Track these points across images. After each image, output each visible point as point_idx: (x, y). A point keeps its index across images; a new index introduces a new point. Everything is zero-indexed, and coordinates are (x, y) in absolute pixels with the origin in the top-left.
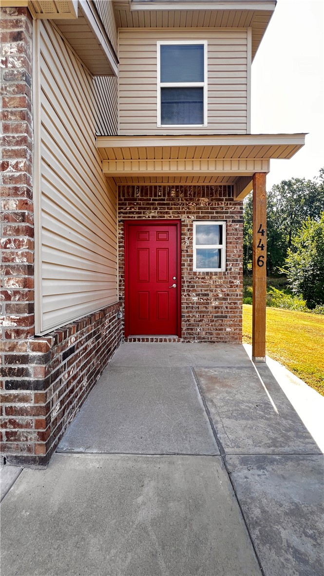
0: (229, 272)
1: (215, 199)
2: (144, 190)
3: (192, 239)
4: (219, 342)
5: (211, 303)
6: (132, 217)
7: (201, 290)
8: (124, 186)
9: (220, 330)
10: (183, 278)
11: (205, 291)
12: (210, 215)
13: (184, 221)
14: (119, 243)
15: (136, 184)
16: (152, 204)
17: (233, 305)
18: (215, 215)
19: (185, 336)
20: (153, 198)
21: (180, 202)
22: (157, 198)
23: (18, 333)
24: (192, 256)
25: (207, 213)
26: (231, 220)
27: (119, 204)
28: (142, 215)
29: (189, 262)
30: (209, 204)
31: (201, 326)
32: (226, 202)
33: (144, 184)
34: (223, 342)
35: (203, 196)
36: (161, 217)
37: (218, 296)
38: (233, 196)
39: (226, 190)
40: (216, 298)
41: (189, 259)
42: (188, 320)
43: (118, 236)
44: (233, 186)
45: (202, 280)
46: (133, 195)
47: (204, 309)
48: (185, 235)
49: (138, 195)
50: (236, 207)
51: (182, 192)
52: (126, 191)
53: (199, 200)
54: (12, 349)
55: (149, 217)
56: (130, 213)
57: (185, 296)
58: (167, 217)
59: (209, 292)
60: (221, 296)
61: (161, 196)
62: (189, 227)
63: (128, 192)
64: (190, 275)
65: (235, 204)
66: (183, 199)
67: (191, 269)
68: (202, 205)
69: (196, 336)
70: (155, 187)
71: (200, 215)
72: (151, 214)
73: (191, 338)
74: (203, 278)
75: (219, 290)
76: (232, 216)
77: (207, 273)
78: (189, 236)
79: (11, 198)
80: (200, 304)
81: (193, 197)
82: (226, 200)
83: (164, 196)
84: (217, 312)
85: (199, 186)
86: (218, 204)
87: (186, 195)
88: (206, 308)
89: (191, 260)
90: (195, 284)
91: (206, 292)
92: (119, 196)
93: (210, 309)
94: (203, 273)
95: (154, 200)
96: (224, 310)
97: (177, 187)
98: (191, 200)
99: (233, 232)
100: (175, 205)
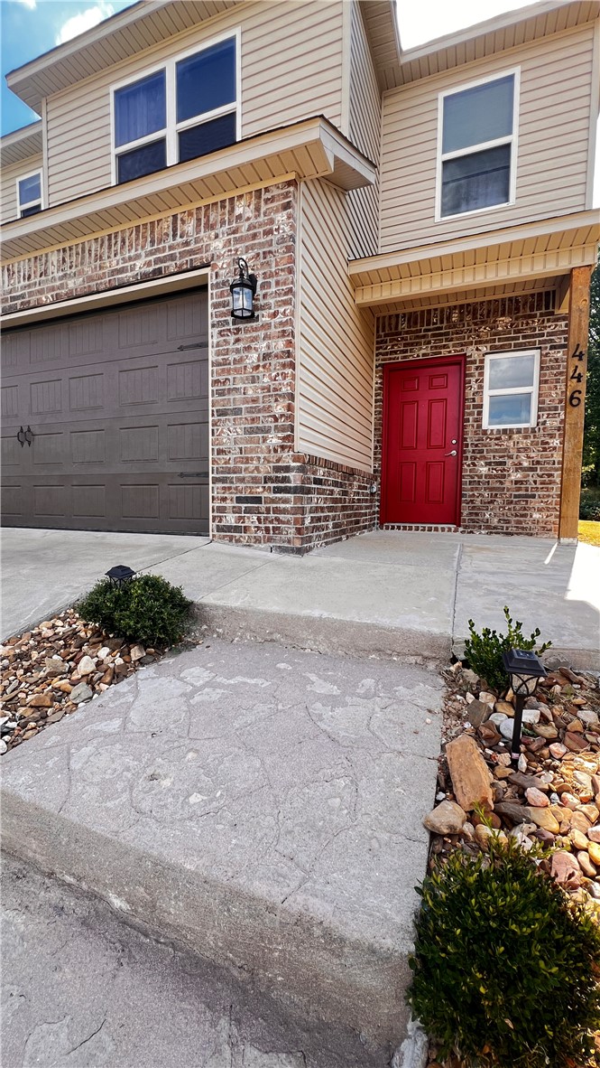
0: (541, 427)
1: (522, 317)
2: (413, 319)
3: (482, 381)
4: (521, 533)
5: (509, 475)
6: (394, 359)
7: (494, 457)
8: (384, 317)
9: (522, 516)
10: (465, 440)
11: (501, 457)
12: (513, 342)
13: (470, 356)
14: (376, 396)
15: (401, 312)
16: (424, 337)
17: (546, 479)
18: (521, 341)
19: (467, 524)
20: (425, 327)
21: (466, 327)
22: (431, 327)
23: (283, 448)
24: (481, 406)
25: (507, 339)
26: (548, 345)
27: (378, 343)
28: (409, 354)
29: (476, 416)
30: (511, 326)
31: (492, 510)
32: (542, 319)
33: (412, 310)
34: (527, 534)
35: (503, 315)
36: (435, 353)
37: (521, 464)
38: (553, 308)
39: (541, 300)
40: (519, 467)
41: (476, 411)
42: (472, 501)
43: (374, 386)
44: (554, 292)
45: (496, 442)
46: (396, 327)
47: (498, 485)
48: (472, 376)
49: (404, 326)
50: (559, 323)
51: (469, 313)
52: (387, 324)
53: (495, 321)
54: (278, 461)
55: (418, 356)
56: (391, 353)
57: (469, 465)
58: (444, 352)
59: (506, 459)
60: (526, 464)
61: (436, 323)
62: (478, 364)
63: (390, 324)
64: (477, 434)
65: (557, 320)
66: (471, 323)
67: (479, 426)
68: (500, 329)
69: (483, 524)
70: (429, 311)
71: (497, 343)
72: (422, 352)
73: (474, 527)
74: (497, 439)
75: (523, 456)
76: (551, 340)
77: (505, 431)
78: (477, 378)
79: (280, 339)
80: (491, 476)
81: (485, 319)
82: (541, 315)
83: (442, 322)
84: (519, 489)
85: (496, 301)
86: (527, 324)
87: (475, 317)
88: (501, 483)
89: (480, 413)
90: (485, 449)
91: (501, 460)
92: (378, 331)
93: (507, 485)
94: (498, 430)
95: (426, 330)
96: (530, 487)
97: (462, 306)
98: (483, 323)
99: (552, 364)
100: (457, 333)
